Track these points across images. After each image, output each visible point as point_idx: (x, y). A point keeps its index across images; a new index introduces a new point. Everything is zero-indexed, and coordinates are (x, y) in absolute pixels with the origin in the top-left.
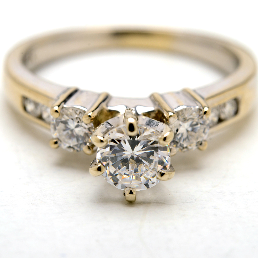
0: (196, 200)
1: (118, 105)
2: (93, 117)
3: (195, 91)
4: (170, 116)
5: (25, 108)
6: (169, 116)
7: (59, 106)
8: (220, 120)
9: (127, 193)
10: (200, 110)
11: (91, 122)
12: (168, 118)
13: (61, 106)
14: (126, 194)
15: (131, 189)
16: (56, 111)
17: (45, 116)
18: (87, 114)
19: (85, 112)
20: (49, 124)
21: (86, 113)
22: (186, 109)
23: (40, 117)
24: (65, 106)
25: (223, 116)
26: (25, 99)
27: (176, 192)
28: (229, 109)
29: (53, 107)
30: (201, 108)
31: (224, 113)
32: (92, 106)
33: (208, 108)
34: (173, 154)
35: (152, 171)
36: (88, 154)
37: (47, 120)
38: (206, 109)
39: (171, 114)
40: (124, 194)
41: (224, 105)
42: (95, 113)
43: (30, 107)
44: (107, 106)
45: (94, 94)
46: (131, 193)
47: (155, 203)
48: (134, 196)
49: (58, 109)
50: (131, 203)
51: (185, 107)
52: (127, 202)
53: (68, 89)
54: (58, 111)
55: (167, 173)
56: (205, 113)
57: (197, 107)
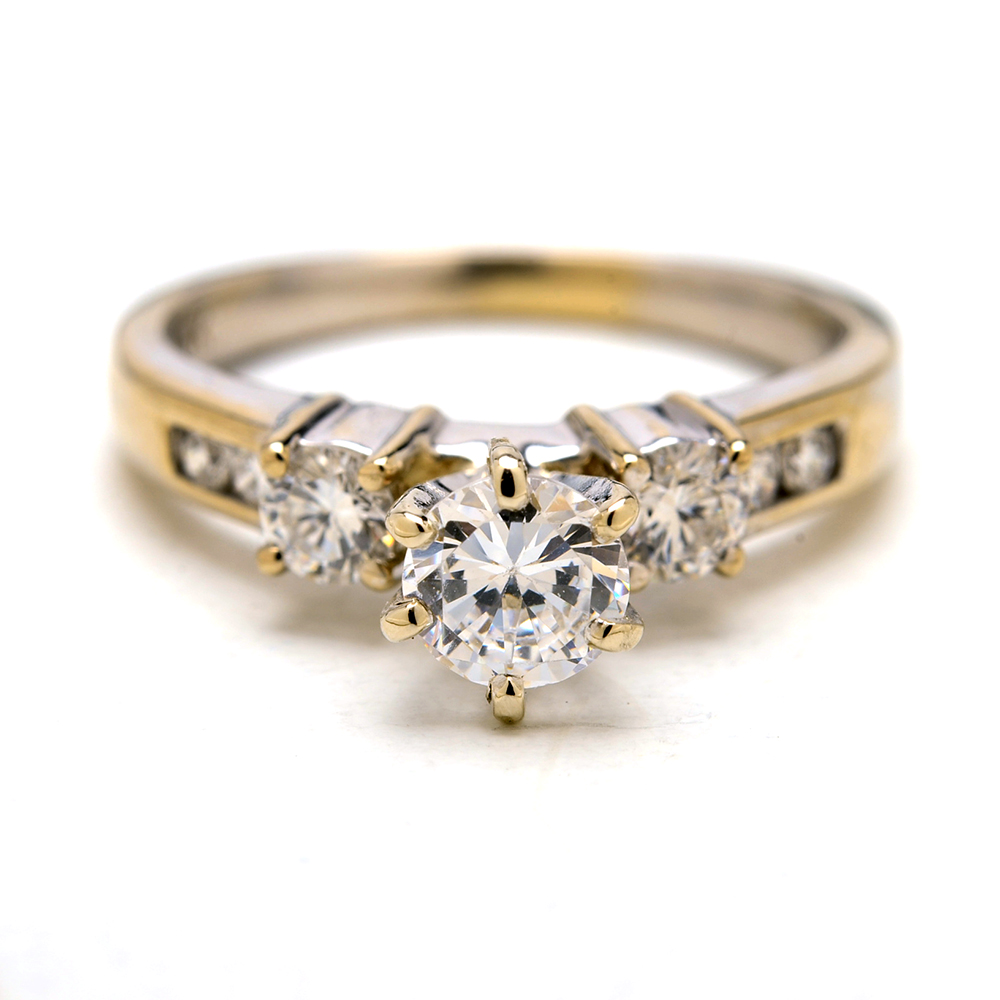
0: (710, 717)
1: (466, 442)
2: (391, 470)
3: (707, 402)
4: (628, 466)
5: (180, 468)
6: (624, 465)
7: (286, 442)
8: (783, 493)
9: (499, 693)
10: (720, 451)
11: (385, 487)
12: (622, 471)
13: (292, 444)
14: (493, 695)
15: (509, 679)
16: (279, 457)
17: (241, 483)
18: (372, 462)
19: (364, 457)
20: (255, 506)
21: (368, 460)
22: (675, 448)
23: (228, 490)
24: (303, 442)
25: (791, 481)
26: (178, 436)
27: (649, 696)
28: (809, 459)
29: (265, 446)
30: (724, 444)
31: (795, 470)
32: (385, 443)
33: (746, 442)
34: (638, 584)
35: (573, 631)
36: (376, 590)
37: (249, 495)
38: (738, 446)
39: (629, 458)
40: (490, 697)
41: (794, 446)
42: (398, 462)
43: (196, 460)
44: (433, 443)
45: (392, 411)
46: (510, 691)
47: (583, 724)
48: (521, 700)
49: (284, 450)
50: (509, 724)
51: (674, 441)
52: (498, 723)
53: (307, 399)
54: (285, 456)
55: (620, 627)
56: (736, 456)
57: (712, 442)
